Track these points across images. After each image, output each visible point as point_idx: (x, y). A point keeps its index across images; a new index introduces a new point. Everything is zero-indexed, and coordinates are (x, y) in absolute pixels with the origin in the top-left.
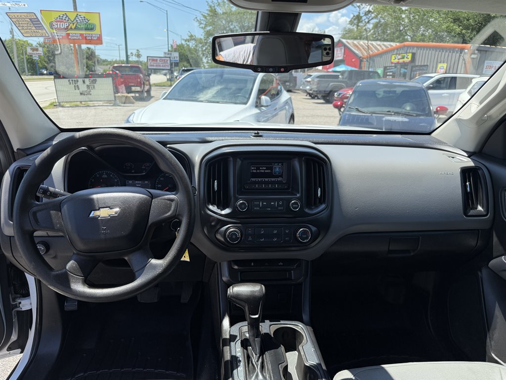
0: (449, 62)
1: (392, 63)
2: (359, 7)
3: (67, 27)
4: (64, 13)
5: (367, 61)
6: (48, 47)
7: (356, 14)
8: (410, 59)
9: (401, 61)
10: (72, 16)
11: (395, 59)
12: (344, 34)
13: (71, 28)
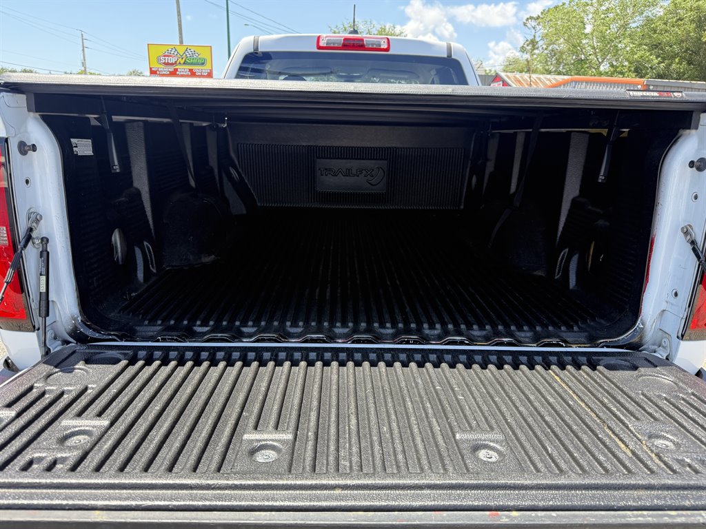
2: (534, 28)
3: (176, 62)
4: (172, 47)
7: (530, 38)
10: (181, 50)
12: (507, 66)
13: (180, 63)
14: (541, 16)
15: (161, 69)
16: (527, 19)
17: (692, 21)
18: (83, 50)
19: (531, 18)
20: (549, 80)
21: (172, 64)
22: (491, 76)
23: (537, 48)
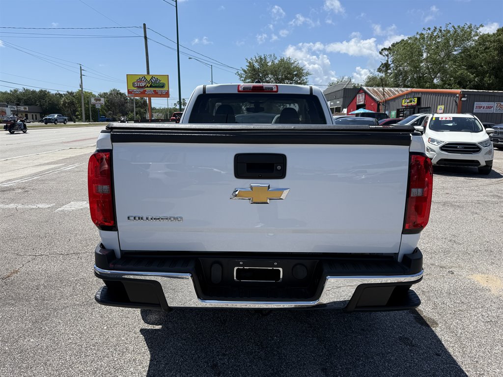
0: (446, 104)
1: (402, 106)
2: (387, 55)
3: (145, 86)
4: (143, 76)
5: (383, 105)
6: (107, 97)
7: (384, 62)
8: (416, 103)
9: (410, 104)
10: (148, 78)
11: (405, 103)
12: (368, 82)
13: (147, 86)
14: (391, 48)
15: (136, 91)
16: (382, 50)
17: (495, 49)
18: (81, 77)
19: (385, 49)
20: (397, 91)
21: (142, 87)
22: (358, 89)
23: (390, 69)
